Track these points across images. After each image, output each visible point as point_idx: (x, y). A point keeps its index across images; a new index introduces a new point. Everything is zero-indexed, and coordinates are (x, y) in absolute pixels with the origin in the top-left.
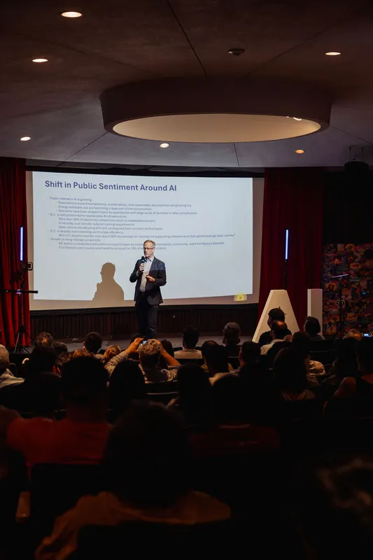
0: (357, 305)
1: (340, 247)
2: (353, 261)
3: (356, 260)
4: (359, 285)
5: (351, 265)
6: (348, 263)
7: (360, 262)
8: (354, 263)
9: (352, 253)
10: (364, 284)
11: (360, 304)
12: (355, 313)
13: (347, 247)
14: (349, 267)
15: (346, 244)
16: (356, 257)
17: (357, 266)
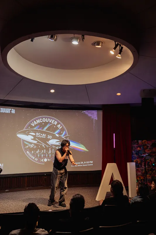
0: (150, 170)
1: (140, 141)
2: (147, 149)
3: (148, 148)
4: (151, 160)
5: (146, 150)
6: (144, 149)
7: (150, 149)
8: (148, 150)
9: (146, 145)
10: (153, 160)
11: (152, 170)
12: (150, 174)
13: (143, 142)
14: (145, 152)
15: (142, 140)
16: (148, 147)
17: (149, 151)
